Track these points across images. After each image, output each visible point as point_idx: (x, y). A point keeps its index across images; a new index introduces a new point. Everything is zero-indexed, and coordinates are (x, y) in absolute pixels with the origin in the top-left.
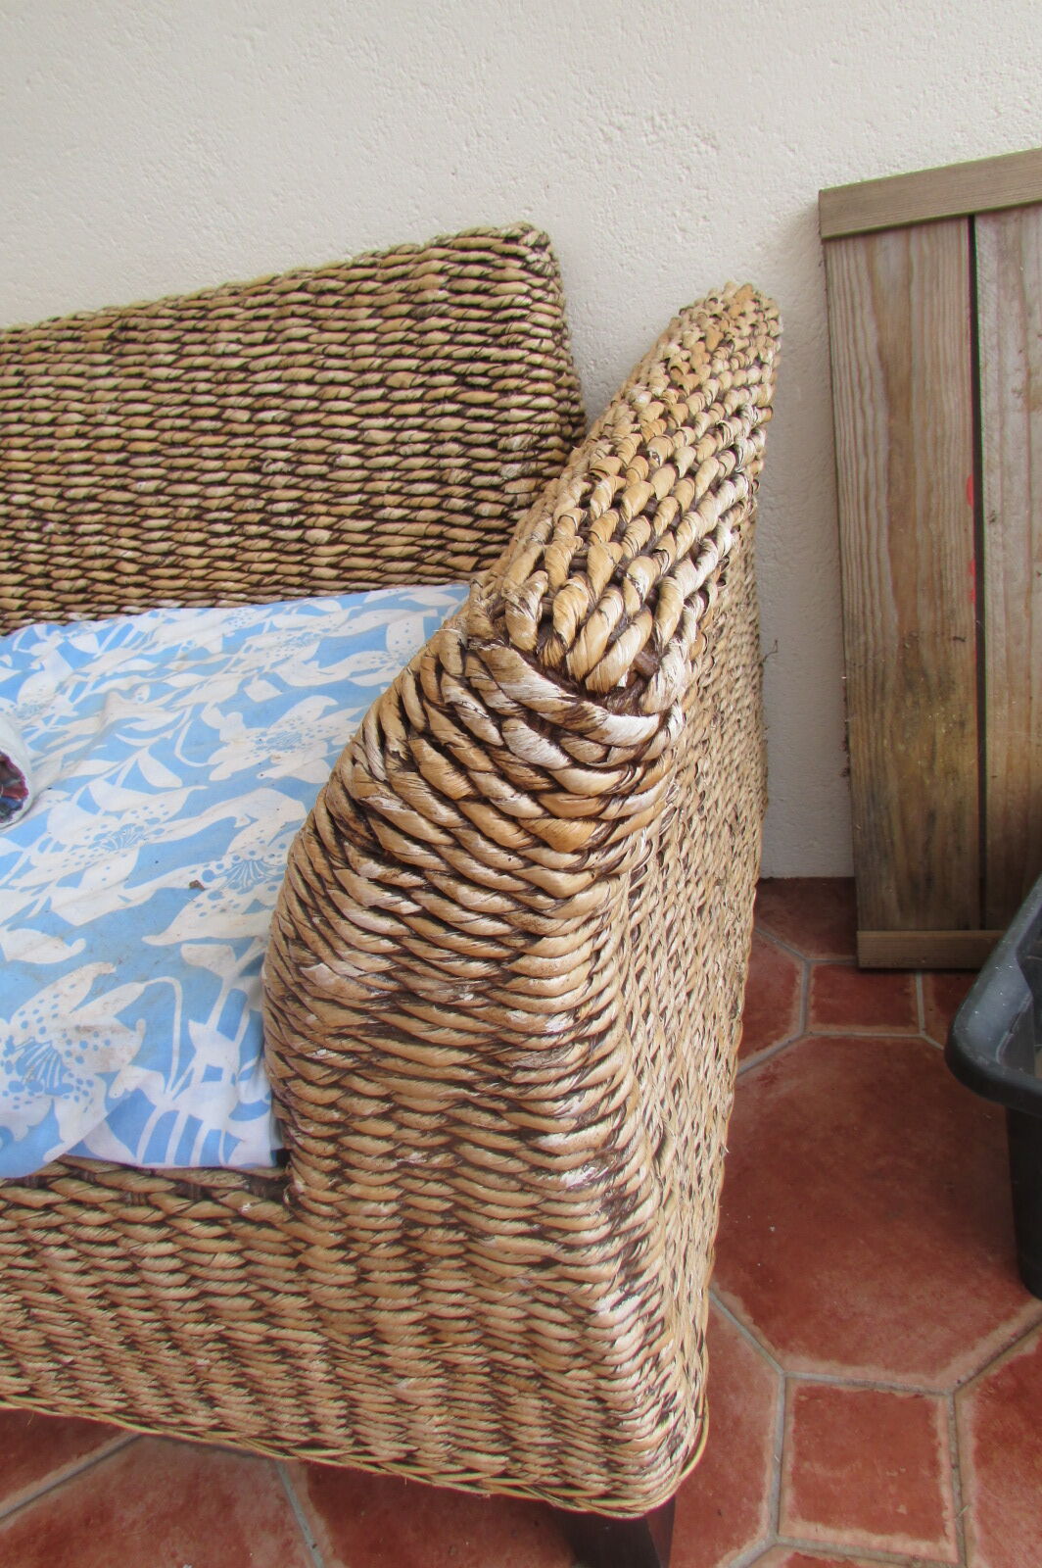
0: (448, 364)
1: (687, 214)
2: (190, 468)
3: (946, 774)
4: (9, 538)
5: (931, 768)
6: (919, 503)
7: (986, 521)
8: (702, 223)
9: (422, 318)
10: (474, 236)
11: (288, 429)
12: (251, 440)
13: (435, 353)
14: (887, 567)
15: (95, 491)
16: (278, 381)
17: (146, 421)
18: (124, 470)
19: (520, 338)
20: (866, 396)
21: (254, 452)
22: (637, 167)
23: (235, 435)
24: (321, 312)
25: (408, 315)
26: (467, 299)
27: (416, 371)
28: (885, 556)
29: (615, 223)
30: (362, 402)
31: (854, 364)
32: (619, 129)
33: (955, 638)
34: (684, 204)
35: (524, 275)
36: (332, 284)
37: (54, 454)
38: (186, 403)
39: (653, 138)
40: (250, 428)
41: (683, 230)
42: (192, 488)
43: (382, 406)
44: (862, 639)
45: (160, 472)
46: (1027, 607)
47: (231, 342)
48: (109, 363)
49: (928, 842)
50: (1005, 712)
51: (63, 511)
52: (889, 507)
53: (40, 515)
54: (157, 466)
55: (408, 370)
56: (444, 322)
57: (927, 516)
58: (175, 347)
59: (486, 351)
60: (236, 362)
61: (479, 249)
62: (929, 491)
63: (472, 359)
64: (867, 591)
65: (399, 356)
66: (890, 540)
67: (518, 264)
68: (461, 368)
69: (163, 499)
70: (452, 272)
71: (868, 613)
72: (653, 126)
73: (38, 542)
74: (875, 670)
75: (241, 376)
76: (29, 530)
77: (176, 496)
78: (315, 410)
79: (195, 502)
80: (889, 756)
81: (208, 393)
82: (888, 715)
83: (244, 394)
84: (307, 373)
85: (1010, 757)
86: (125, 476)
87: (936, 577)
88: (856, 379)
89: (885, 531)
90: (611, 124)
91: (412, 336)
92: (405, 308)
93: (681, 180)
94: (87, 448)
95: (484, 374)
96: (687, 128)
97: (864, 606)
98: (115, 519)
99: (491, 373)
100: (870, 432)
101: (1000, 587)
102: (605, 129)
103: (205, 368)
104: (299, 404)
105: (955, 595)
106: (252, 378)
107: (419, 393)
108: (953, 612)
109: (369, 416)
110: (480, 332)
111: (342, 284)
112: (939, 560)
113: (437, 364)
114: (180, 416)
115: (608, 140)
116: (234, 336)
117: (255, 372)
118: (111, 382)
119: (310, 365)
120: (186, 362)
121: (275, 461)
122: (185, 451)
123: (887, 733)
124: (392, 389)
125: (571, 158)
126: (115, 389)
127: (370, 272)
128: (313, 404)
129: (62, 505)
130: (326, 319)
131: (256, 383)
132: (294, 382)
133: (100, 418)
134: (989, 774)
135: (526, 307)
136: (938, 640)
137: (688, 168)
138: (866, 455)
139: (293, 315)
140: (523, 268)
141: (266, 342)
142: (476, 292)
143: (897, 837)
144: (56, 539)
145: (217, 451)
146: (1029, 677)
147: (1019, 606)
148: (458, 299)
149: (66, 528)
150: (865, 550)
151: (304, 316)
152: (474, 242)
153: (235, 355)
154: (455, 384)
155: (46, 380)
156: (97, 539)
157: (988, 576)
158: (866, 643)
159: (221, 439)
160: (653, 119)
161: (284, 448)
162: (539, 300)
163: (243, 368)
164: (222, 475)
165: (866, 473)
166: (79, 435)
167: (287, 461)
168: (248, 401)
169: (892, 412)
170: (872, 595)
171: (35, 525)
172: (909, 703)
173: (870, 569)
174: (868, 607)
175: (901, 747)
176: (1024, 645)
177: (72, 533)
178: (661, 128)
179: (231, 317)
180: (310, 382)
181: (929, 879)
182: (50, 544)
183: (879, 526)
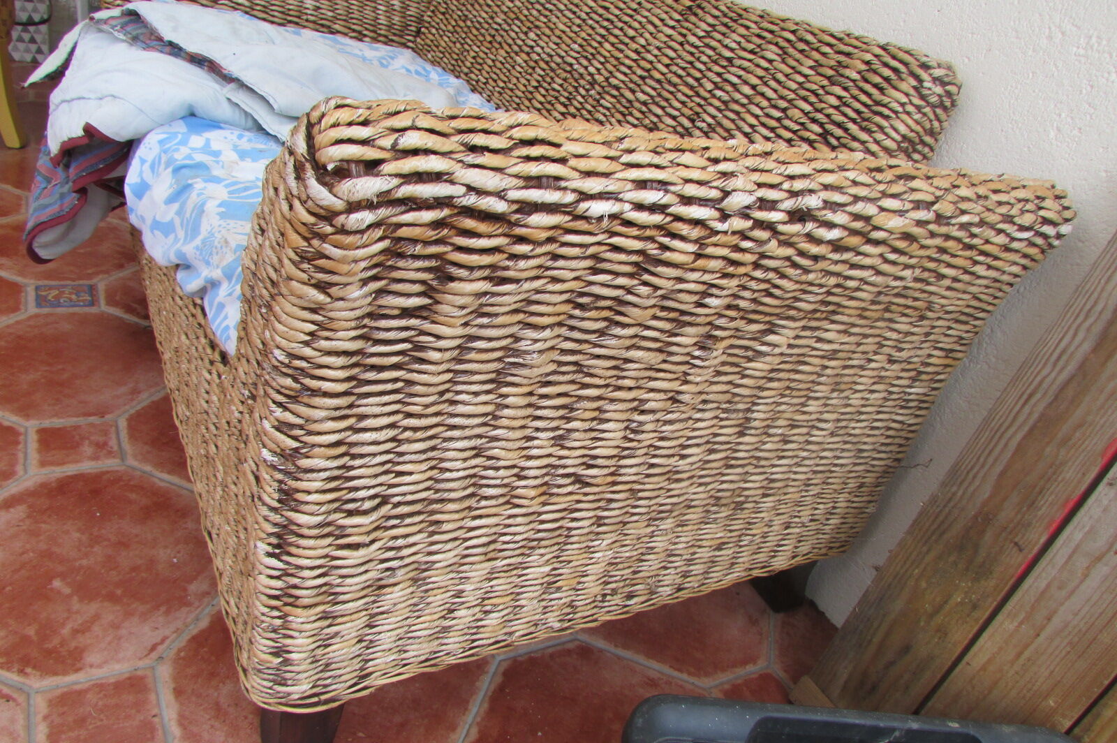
0: (825, 120)
1: (1069, 120)
2: (667, 100)
3: (938, 630)
4: (574, 87)
5: (931, 616)
6: (1065, 428)
7: (1105, 480)
8: (1076, 132)
9: (833, 84)
10: (907, 52)
11: (723, 108)
12: (703, 103)
13: (823, 109)
14: (1008, 454)
15: (622, 85)
16: (739, 77)
17: (667, 61)
18: (640, 82)
19: (875, 129)
20: (1087, 324)
21: (698, 109)
22: (1057, 67)
23: (698, 95)
24: (791, 51)
25: (829, 78)
26: (867, 87)
27: (806, 114)
28: (1013, 444)
29: (1016, 99)
30: (768, 116)
31: (1096, 295)
32: (1063, 33)
33: (1016, 544)
34: (1072, 110)
35: (912, 92)
36: (809, 38)
37: (621, 56)
38: (691, 63)
39: (1082, 52)
40: (707, 95)
41: (1059, 130)
42: (659, 112)
43: (774, 124)
44: (954, 489)
45: (653, 93)
46: (1088, 568)
47: (735, 42)
48: (678, 21)
49: (891, 664)
50: (1012, 627)
51: (603, 87)
52: (1042, 415)
53: (593, 83)
54: (654, 89)
55: (802, 111)
56: (844, 94)
57: (1065, 441)
58: (709, 29)
59: (851, 126)
60: (728, 54)
61: (901, 62)
62: (1080, 426)
63: (839, 125)
64: (982, 460)
65: (805, 99)
66: (1024, 438)
67: (914, 83)
68: (829, 127)
69: (644, 109)
70: (873, 66)
71: (971, 476)
72: (1087, 44)
73: (583, 97)
74: (946, 517)
75: (725, 64)
76: (584, 88)
77: (650, 111)
78: (743, 105)
79: (655, 120)
80: (911, 583)
81: (704, 64)
82: (933, 554)
83: (719, 75)
84: (755, 81)
85: (989, 661)
86: (639, 86)
87: (1037, 489)
88: (1088, 307)
89: (1026, 428)
90: (1060, 27)
91: (821, 92)
92: (830, 73)
93: (1081, 93)
94: (635, 61)
95: (838, 139)
96: (1111, 57)
97: (972, 468)
98: (618, 106)
99: (842, 140)
100: (1069, 352)
101: (1078, 536)
102: (1053, 29)
103: (714, 49)
104: (737, 96)
105: (1040, 513)
106: (729, 69)
107: (796, 127)
108: (1029, 524)
109: (764, 125)
110: (858, 112)
111: (815, 41)
112: (1049, 479)
113: (819, 116)
114: (684, 69)
115: (1050, 38)
116: (739, 39)
117: (733, 66)
118: (670, 32)
119: (761, 78)
120: (707, 41)
121: (704, 121)
122: (672, 89)
123: (922, 566)
124: (787, 117)
125: (1017, 38)
126: (669, 36)
127: (833, 41)
128: (745, 101)
129: (605, 84)
130: (790, 56)
131: (729, 72)
132: (746, 83)
133: (651, 48)
134: (967, 658)
135: (896, 112)
136: (1004, 535)
137: (1092, 87)
138: (1055, 365)
139: (776, 44)
140: (915, 88)
141: (752, 52)
142: (876, 86)
143: (876, 640)
144: (590, 100)
145: (684, 99)
146: (1049, 619)
147: (1081, 562)
148: (862, 84)
149: (598, 97)
150: (1002, 429)
151: (781, 48)
152: (901, 55)
153: (732, 50)
154: (820, 135)
155: (647, 14)
156: (605, 111)
157: (1075, 520)
158: (954, 494)
159: (690, 93)
160: (1091, 37)
161: (713, 117)
162: (908, 113)
163: (729, 60)
164: (676, 113)
165: (1045, 378)
166: (636, 52)
167: (709, 125)
168: (718, 80)
169: (1095, 350)
170: (983, 466)
171: (587, 87)
172: (952, 559)
173: (995, 446)
174: (975, 470)
175: (923, 584)
176: (1064, 593)
177: (598, 101)
178: (1092, 48)
179: (747, 28)
180: (754, 87)
181: (874, 688)
182: (586, 102)
183: (1025, 421)
